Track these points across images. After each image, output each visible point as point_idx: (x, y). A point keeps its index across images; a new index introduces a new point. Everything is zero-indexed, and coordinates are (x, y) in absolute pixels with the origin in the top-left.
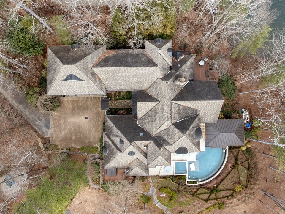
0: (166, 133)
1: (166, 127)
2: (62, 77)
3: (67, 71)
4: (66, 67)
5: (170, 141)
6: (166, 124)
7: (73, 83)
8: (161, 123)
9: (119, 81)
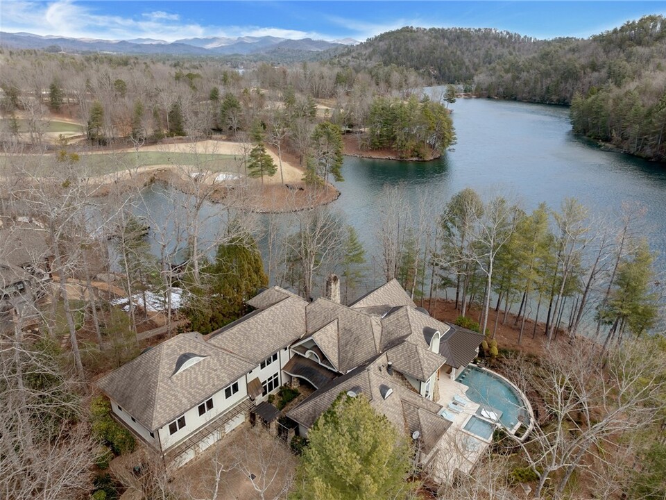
0: (389, 333)
1: (380, 328)
2: (169, 369)
3: (174, 351)
4: (169, 344)
5: (404, 332)
6: (374, 323)
7: (193, 372)
8: (368, 329)
9: (261, 340)
